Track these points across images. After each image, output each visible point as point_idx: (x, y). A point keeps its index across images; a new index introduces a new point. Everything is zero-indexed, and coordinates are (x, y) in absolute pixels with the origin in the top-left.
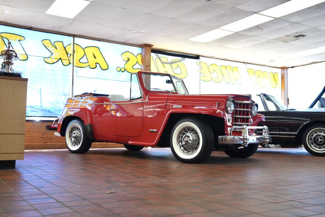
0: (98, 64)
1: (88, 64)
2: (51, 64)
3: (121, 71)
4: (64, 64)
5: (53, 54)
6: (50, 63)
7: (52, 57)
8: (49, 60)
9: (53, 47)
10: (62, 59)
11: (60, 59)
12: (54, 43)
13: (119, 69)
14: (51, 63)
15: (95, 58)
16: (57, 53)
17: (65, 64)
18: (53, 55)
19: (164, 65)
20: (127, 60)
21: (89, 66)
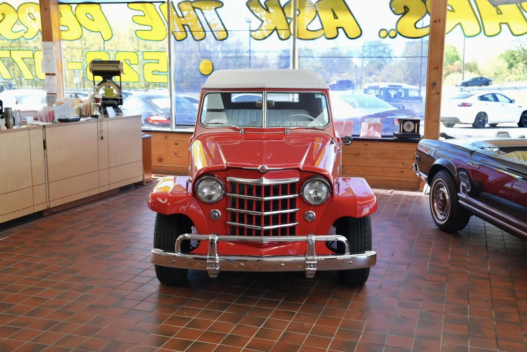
0: (341, 29)
1: (322, 32)
2: (261, 40)
3: (388, 37)
4: (281, 37)
5: (263, 21)
6: (259, 38)
7: (263, 27)
8: (258, 34)
9: (264, 11)
10: (277, 29)
11: (276, 29)
12: (265, 3)
13: (383, 34)
14: (262, 38)
15: (335, 18)
16: (270, 21)
17: (283, 38)
18: (264, 23)
19: (498, 9)
20: (403, 11)
21: (325, 35)
